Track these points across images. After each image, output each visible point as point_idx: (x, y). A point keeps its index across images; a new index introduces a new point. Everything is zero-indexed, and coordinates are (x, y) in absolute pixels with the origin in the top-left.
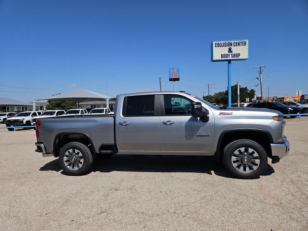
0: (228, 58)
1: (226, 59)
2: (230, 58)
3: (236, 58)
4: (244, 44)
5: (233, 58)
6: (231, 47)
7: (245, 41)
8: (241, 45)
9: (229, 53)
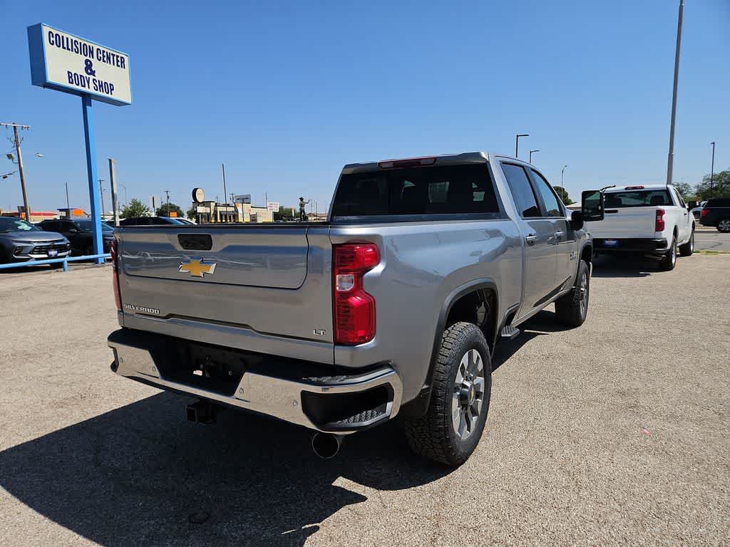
0: (86, 89)
1: (80, 88)
2: (92, 90)
3: (104, 94)
4: (119, 64)
5: (98, 93)
6: (91, 59)
7: (123, 56)
8: (114, 64)
9: (88, 76)
